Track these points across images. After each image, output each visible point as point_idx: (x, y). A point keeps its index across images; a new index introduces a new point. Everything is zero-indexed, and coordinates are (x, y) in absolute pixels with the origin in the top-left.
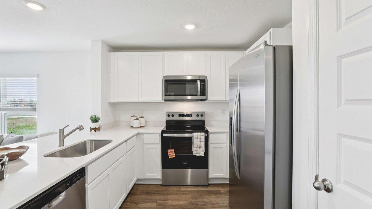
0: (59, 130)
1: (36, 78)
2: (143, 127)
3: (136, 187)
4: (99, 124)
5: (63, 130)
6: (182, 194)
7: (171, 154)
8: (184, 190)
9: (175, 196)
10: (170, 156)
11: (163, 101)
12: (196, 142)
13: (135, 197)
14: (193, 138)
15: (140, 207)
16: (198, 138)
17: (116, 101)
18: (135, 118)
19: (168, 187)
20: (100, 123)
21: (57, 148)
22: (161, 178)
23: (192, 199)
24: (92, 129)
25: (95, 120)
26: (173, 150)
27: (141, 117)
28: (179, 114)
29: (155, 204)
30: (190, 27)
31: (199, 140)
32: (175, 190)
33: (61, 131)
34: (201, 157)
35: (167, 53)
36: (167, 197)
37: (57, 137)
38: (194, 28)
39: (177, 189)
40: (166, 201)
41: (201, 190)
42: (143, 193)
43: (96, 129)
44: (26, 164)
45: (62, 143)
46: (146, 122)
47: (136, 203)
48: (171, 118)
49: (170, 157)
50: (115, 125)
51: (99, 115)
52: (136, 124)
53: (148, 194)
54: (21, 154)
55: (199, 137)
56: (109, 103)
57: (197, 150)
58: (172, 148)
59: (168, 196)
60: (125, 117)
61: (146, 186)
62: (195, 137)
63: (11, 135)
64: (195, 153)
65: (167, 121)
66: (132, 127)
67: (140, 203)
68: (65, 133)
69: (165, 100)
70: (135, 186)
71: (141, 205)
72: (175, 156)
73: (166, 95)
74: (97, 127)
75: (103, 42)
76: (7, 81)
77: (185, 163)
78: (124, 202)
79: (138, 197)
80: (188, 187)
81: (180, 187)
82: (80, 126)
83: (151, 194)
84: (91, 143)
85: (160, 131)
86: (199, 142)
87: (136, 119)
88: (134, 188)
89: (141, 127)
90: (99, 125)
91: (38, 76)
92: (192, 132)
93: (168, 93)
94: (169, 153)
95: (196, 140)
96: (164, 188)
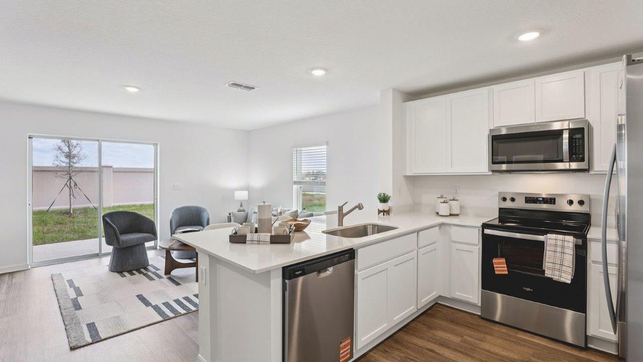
0: (339, 207)
1: (325, 147)
2: (457, 215)
3: (437, 308)
4: (390, 205)
5: (342, 207)
6: (515, 342)
7: (500, 266)
8: (522, 339)
9: (499, 341)
10: (498, 270)
11: (491, 173)
12: (550, 252)
13: (432, 319)
14: (545, 244)
15: (435, 333)
16: (556, 245)
17: (414, 174)
18: (442, 200)
19: (492, 324)
20: (390, 203)
21: (335, 226)
22: (480, 305)
23: (533, 356)
24: (380, 212)
25: (384, 199)
26: (503, 260)
27: (454, 200)
28: (526, 198)
29: (460, 339)
30: (529, 37)
31: (559, 249)
32: (503, 333)
33: (341, 209)
34: (565, 284)
35: (497, 88)
36: (485, 337)
37: (336, 216)
38: (538, 37)
39: (509, 333)
40: (480, 342)
41: (561, 351)
42: (446, 319)
43: (386, 212)
44: (307, 237)
45: (341, 223)
46: (461, 207)
47: (430, 328)
48: (508, 204)
49: (496, 273)
50: (414, 209)
51: (389, 193)
52: (444, 209)
53: (452, 321)
54: (305, 226)
55: (559, 243)
56: (404, 176)
57: (553, 269)
58: (502, 257)
59: (487, 336)
60: (429, 197)
61: (453, 311)
62: (549, 242)
63: (304, 211)
64: (548, 274)
65: (500, 209)
66: (438, 213)
67: (435, 329)
68: (345, 211)
69: (493, 171)
70: (437, 305)
71: (436, 331)
72: (507, 273)
73: (494, 163)
74: (386, 209)
75: (395, 90)
76: (302, 152)
77: (529, 289)
78: (413, 320)
79: (436, 321)
80: (533, 337)
81: (516, 331)
82: (359, 204)
83: (458, 324)
84: (373, 227)
85: (480, 224)
86: (558, 255)
87: (444, 202)
88: (434, 308)
89: (451, 215)
90: (390, 207)
91: (327, 143)
92: (544, 233)
93: (500, 158)
94: (496, 263)
95: (553, 248)
96: (482, 322)
